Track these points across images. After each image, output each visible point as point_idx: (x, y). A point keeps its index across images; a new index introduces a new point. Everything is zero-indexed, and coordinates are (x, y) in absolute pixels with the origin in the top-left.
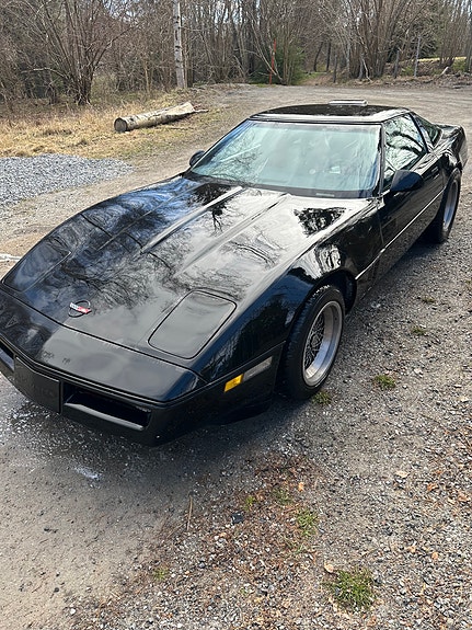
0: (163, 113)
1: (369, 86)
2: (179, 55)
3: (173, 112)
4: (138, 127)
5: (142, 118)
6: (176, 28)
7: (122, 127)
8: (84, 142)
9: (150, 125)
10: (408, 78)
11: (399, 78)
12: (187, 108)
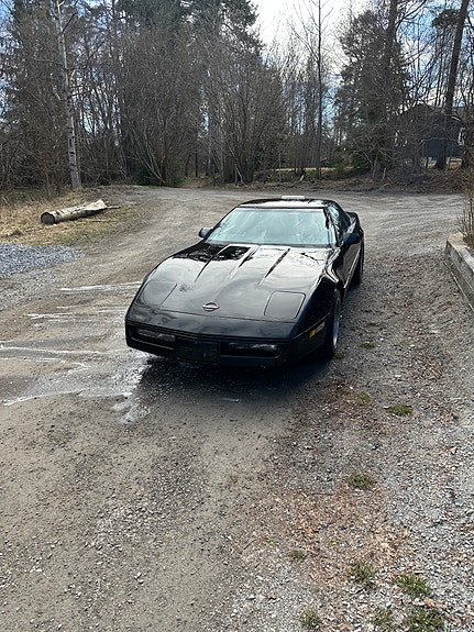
0: (82, 208)
1: (245, 190)
2: (73, 159)
3: (91, 207)
4: (63, 220)
5: (66, 212)
6: (69, 137)
7: (48, 220)
8: (18, 233)
9: (73, 218)
10: (275, 184)
11: (267, 184)
12: (100, 205)
